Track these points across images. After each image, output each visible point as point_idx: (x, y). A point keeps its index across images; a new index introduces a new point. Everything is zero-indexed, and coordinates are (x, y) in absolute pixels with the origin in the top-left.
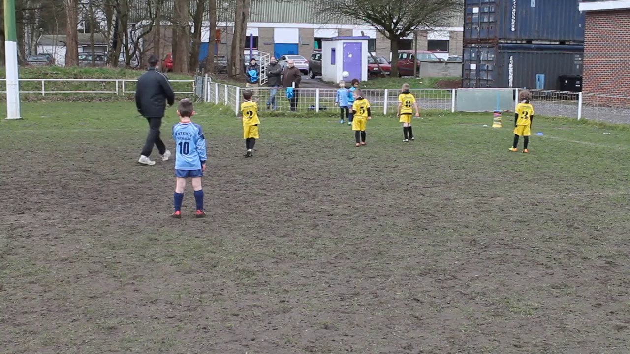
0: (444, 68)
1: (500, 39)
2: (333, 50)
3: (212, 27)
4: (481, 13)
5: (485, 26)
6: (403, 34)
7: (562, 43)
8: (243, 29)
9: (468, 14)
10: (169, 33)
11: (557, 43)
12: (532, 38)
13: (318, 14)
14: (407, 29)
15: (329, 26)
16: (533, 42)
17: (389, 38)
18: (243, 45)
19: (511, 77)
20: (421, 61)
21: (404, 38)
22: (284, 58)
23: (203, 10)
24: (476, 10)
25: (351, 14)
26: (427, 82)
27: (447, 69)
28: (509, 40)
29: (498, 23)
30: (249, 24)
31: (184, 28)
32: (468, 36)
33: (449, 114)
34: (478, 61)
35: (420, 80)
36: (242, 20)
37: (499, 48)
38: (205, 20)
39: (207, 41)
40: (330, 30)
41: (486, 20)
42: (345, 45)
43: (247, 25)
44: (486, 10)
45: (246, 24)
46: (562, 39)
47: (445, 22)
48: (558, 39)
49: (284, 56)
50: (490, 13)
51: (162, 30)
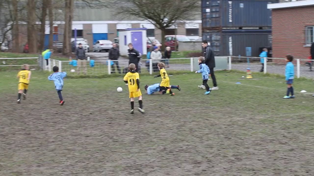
0: (192, 45)
1: (223, 27)
2: (125, 37)
3: (51, 25)
4: (212, 12)
5: (214, 19)
6: (167, 26)
7: (261, 28)
8: (70, 25)
9: (204, 13)
10: (24, 29)
11: (258, 28)
12: (242, 25)
13: (116, 15)
14: (170, 22)
15: (123, 22)
16: (243, 28)
17: (159, 29)
18: (71, 35)
19: (231, 50)
20: (179, 42)
21: (168, 28)
22: (98, 42)
23: (46, 14)
24: (208, 10)
25: (135, 15)
26: (182, 54)
27: (194, 46)
28: (228, 27)
29: (222, 18)
30: (74, 22)
31: (33, 26)
32: (204, 26)
33: (189, 73)
34: (211, 41)
35: (178, 53)
36: (69, 20)
37: (223, 32)
38: (47, 20)
39: (48, 33)
40: (124, 24)
41: (214, 16)
42: (132, 33)
43: (73, 23)
44: (214, 10)
45: (71, 23)
46: (261, 26)
47: (191, 18)
48: (258, 26)
49: (98, 41)
50: (216, 12)
51: (20, 28)
